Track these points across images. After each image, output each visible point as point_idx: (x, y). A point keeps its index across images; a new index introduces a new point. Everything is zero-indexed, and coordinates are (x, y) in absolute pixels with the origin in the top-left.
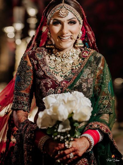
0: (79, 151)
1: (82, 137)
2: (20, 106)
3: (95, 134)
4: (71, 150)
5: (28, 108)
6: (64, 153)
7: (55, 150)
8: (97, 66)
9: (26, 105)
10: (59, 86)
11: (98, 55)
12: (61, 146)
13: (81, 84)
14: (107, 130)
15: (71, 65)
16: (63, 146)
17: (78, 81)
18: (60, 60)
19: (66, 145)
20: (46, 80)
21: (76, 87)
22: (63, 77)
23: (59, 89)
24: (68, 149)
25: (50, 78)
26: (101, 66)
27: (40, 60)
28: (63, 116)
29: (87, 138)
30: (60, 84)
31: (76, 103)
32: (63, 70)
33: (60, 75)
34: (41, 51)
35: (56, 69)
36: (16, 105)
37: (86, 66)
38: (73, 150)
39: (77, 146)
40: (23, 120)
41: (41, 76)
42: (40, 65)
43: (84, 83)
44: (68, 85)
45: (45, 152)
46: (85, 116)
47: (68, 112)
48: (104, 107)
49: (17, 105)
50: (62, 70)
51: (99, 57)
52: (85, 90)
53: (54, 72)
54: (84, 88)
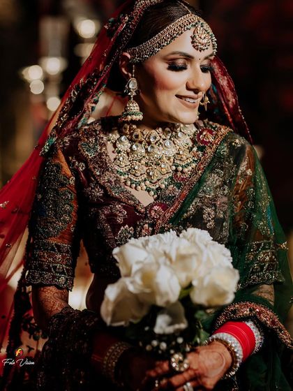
0: (206, 377)
1: (213, 340)
2: (47, 275)
3: (244, 333)
4: (186, 375)
5: (67, 279)
6: (170, 384)
7: (146, 378)
8: (238, 167)
9: (63, 273)
10: (146, 217)
11: (237, 141)
12: (161, 366)
13: (200, 211)
14: (273, 323)
15: (172, 160)
16: (166, 366)
17: (194, 203)
18: (143, 151)
19: (174, 365)
20: (111, 207)
21: (188, 218)
22: (152, 193)
23: (146, 226)
24: (180, 373)
25: (119, 201)
26: (247, 168)
27: (91, 160)
28: (167, 294)
29: (226, 344)
30: (146, 214)
31: (200, 262)
32: (151, 173)
33: (145, 187)
34: (92, 136)
35: (134, 175)
36: (37, 275)
37: (211, 168)
38: (191, 376)
39: (202, 365)
40: (57, 309)
41: (97, 200)
42: (93, 172)
43: (208, 207)
44: (168, 215)
45: (122, 384)
46: (223, 294)
47: (180, 284)
48: (262, 268)
49: (41, 275)
50: (148, 174)
51: (239, 146)
52: (211, 224)
53: (129, 183)
54: (209, 221)
